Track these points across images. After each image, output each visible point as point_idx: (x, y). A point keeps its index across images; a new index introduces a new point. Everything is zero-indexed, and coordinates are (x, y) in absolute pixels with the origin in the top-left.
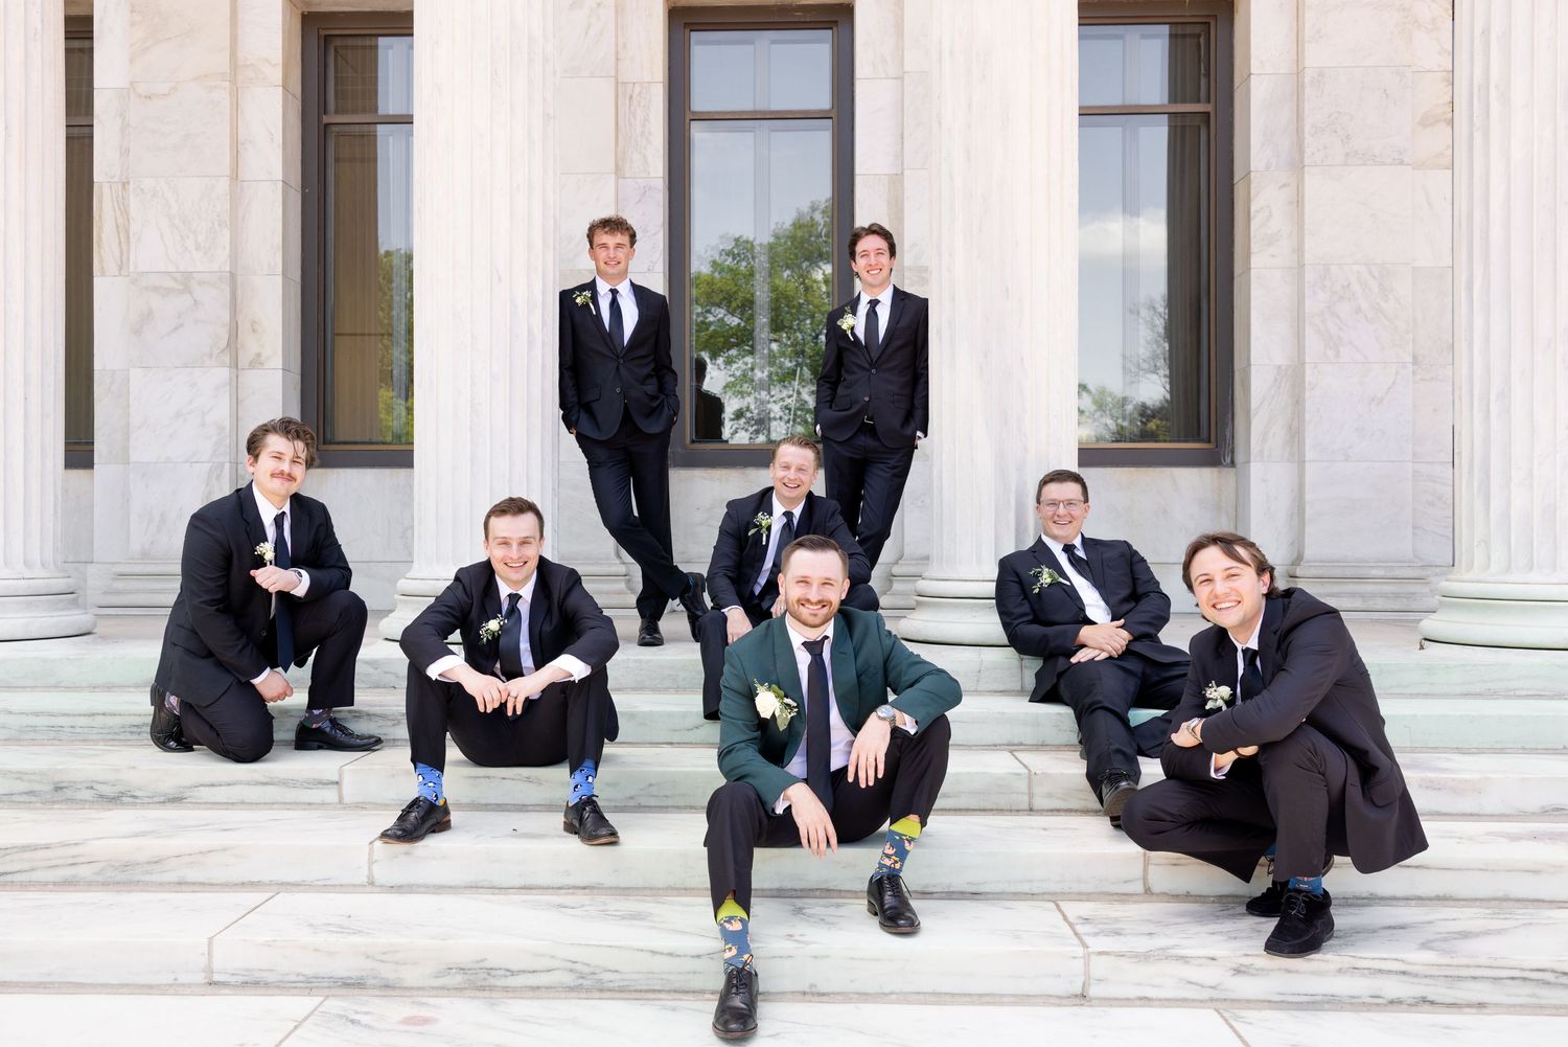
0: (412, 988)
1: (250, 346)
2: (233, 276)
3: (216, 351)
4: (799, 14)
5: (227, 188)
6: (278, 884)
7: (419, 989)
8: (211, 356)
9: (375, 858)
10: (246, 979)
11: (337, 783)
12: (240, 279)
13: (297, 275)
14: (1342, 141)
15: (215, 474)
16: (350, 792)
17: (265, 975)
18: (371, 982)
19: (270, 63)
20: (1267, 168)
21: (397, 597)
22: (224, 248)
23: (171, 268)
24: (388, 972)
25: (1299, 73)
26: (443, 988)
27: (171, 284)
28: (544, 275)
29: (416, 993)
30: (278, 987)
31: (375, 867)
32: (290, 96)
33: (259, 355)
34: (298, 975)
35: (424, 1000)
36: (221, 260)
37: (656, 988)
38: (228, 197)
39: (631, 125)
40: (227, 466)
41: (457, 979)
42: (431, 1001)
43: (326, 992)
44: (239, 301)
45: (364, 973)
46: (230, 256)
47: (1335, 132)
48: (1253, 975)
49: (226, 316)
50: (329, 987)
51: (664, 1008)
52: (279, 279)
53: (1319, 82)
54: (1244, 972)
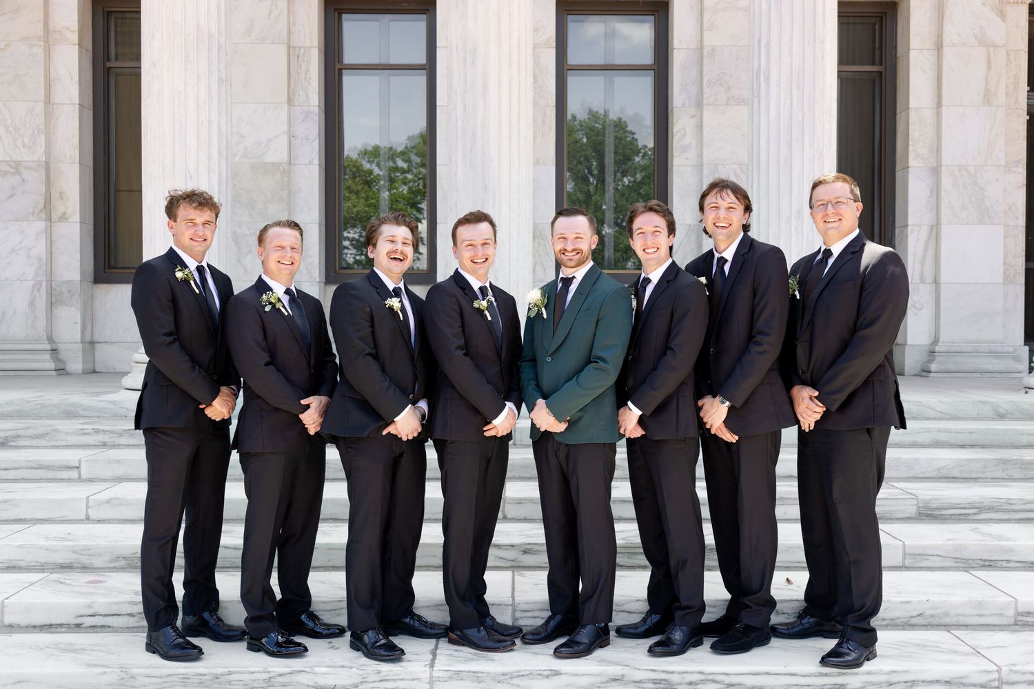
0: (98, 568)
1: (59, 208)
2: (47, 164)
3: (36, 211)
4: (405, 4)
5: (43, 109)
6: (36, 520)
7: (102, 568)
8: (33, 214)
9: (90, 505)
10: (8, 565)
11: (78, 467)
12: (52, 166)
13: (90, 162)
14: (725, 90)
15: (37, 288)
16: (85, 472)
17: (19, 562)
18: (76, 565)
19: (70, 30)
20: (683, 105)
21: (133, 364)
22: (41, 146)
23: (8, 159)
24: (85, 560)
25: (701, 48)
26: (114, 568)
27: (7, 168)
28: (220, 174)
29: (99, 570)
30: (26, 569)
31: (89, 510)
32: (84, 51)
33: (64, 213)
34: (37, 562)
35: (103, 574)
36: (39, 154)
37: (228, 566)
38: (43, 115)
39: (298, 73)
40: (44, 283)
41: (122, 563)
42: (107, 574)
43: (52, 571)
44: (52, 180)
45: (72, 561)
46: (45, 152)
47: (722, 85)
48: (533, 554)
49: (43, 190)
50: (54, 568)
51: (229, 575)
52: (77, 166)
53: (712, 54)
54: (528, 552)
